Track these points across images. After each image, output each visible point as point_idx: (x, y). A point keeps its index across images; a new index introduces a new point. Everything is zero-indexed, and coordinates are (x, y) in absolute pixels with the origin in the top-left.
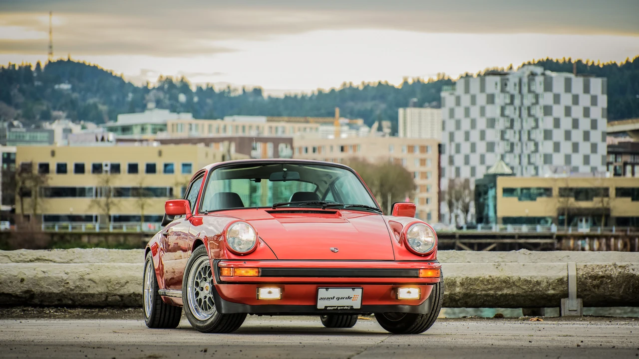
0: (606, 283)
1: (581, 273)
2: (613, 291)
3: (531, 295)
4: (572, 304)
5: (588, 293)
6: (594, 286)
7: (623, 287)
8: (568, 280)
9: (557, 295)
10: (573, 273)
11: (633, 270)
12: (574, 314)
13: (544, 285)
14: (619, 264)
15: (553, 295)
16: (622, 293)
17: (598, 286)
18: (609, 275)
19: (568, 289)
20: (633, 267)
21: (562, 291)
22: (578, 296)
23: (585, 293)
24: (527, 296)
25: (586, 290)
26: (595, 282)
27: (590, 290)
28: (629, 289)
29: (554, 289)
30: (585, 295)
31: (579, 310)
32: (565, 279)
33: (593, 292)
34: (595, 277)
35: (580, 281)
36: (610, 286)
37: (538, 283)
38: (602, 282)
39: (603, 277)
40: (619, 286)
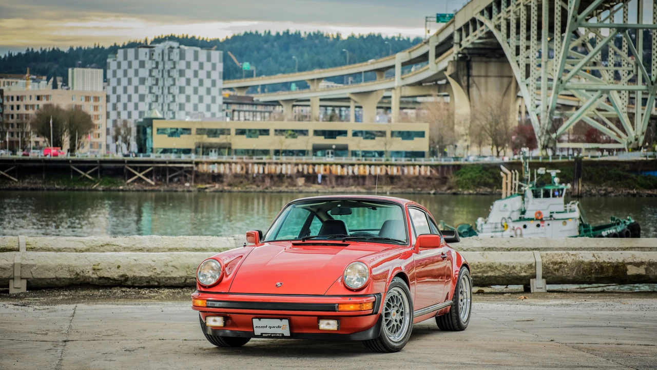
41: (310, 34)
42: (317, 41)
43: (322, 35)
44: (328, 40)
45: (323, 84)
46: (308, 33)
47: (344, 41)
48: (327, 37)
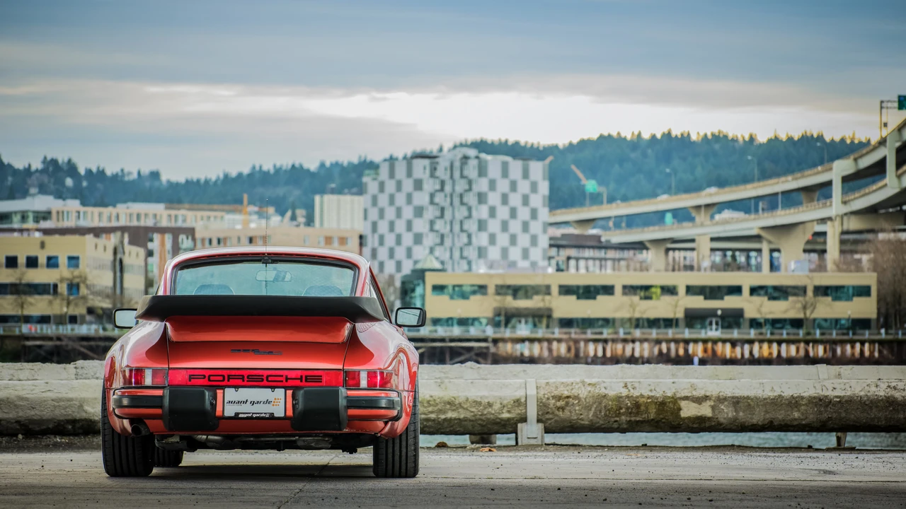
0: (573, 404)
1: (542, 392)
2: (581, 414)
3: (481, 420)
4: (532, 430)
5: (551, 416)
6: (558, 409)
7: (593, 409)
8: (526, 401)
9: (513, 418)
10: (532, 392)
11: (605, 388)
12: (533, 442)
13: (497, 407)
14: (588, 381)
15: (509, 419)
16: (593, 416)
17: (563, 408)
18: (576, 394)
19: (526, 412)
20: (605, 385)
21: (519, 414)
22: (539, 421)
23: (547, 416)
24: (476, 420)
25: (548, 413)
26: (559, 404)
27: (553, 413)
28: (600, 412)
29: (509, 412)
30: (548, 419)
31: (540, 437)
32: (523, 400)
33: (557, 415)
34: (559, 398)
35: (541, 402)
36: (577, 408)
37: (490, 405)
38: (567, 404)
39: (568, 397)
40: (588, 408)
41: (706, 135)
42: (717, 146)
43: (726, 137)
44: (736, 144)
45: (727, 214)
46: (702, 134)
47: (761, 145)
48: (734, 140)
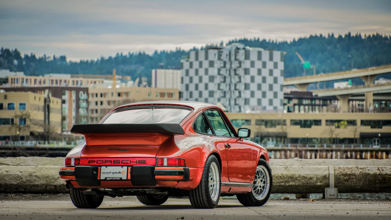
41: (370, 36)
42: (376, 43)
43: (381, 37)
45: (382, 81)
46: (367, 35)
